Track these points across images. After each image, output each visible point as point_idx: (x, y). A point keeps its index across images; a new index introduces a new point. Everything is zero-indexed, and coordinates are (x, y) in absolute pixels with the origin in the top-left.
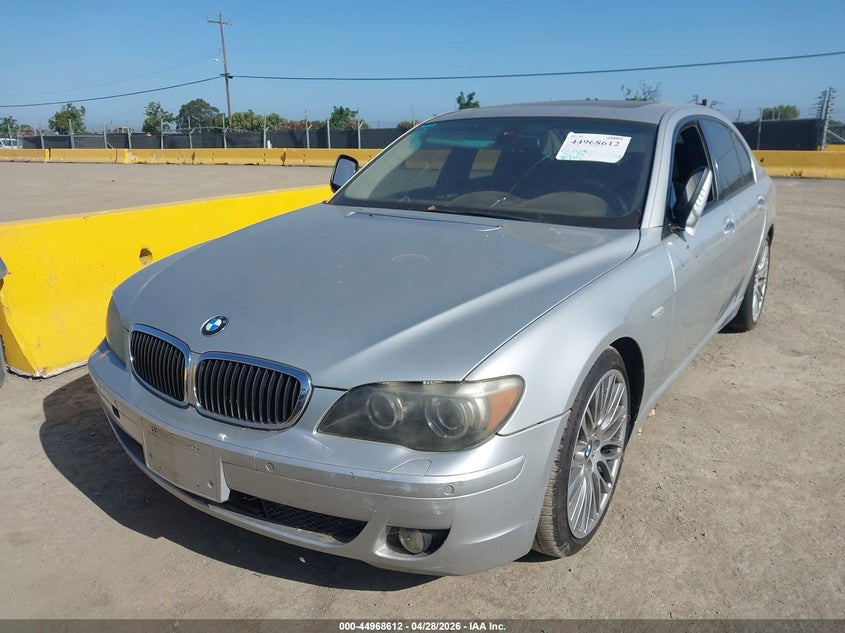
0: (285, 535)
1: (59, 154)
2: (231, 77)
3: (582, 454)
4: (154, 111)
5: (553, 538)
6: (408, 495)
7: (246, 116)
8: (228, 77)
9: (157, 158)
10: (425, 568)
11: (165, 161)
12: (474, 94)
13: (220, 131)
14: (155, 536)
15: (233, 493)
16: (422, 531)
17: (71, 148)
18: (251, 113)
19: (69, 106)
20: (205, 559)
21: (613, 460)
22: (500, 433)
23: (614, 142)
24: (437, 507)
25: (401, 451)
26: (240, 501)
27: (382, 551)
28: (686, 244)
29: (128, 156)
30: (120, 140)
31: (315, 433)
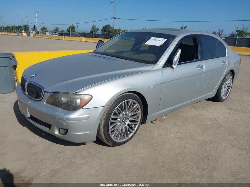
0: (40, 127)
1: (67, 38)
2: (115, 19)
3: (119, 120)
4: (94, 27)
5: (105, 139)
6: (58, 119)
7: (118, 30)
8: (114, 18)
9: (91, 40)
10: (65, 139)
11: (94, 41)
12: (186, 26)
13: (109, 34)
14: (24, 126)
15: (31, 115)
16: (64, 129)
17: (70, 36)
18: (120, 29)
19: (72, 25)
20: (31, 133)
21: (136, 125)
22: (83, 108)
23: (162, 40)
24: (64, 123)
25: (60, 109)
26: (32, 117)
27: (57, 132)
28: (173, 70)
29: (84, 39)
30: (83, 35)
31: (45, 103)
